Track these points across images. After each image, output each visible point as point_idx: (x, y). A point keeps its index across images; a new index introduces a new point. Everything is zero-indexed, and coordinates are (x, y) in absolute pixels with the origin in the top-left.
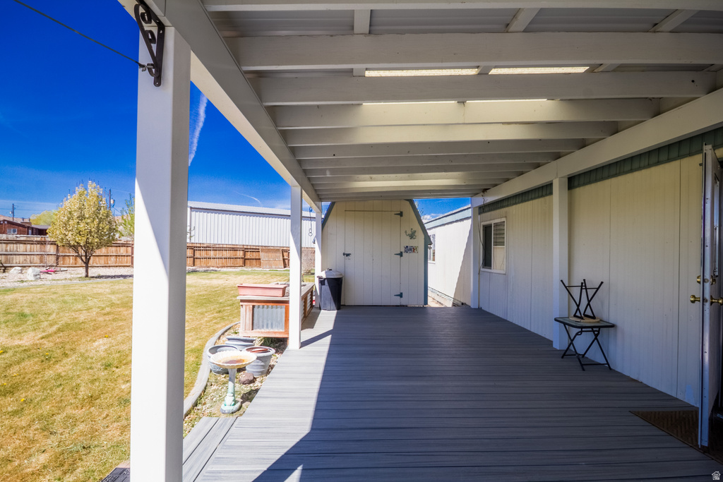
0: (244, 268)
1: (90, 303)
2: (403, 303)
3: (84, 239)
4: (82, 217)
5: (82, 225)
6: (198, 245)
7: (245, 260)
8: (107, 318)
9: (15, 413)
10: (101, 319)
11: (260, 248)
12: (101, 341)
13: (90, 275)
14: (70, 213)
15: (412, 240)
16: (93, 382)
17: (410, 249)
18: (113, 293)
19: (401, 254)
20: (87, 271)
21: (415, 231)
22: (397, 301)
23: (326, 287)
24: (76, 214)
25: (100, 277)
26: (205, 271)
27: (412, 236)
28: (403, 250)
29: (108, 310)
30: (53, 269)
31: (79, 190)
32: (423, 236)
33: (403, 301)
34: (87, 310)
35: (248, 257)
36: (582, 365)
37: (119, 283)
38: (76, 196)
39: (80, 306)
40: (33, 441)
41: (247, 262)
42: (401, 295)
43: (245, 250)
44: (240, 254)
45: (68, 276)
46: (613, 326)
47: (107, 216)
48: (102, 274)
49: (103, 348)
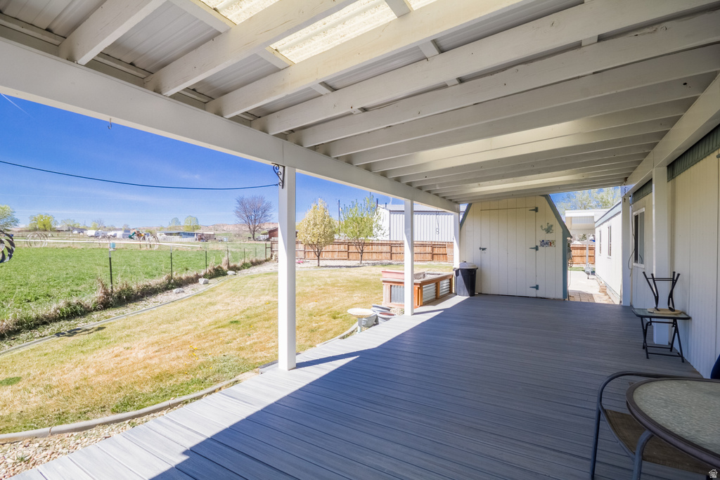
0: (432, 263)
1: (315, 282)
2: (539, 295)
3: (316, 239)
4: (315, 225)
5: (315, 230)
6: (394, 242)
7: (433, 255)
8: (320, 291)
9: (267, 328)
10: (317, 292)
11: (446, 244)
12: (312, 303)
13: (320, 265)
14: (309, 222)
15: (549, 234)
16: (301, 321)
17: (547, 243)
18: (329, 277)
19: (537, 248)
20: (319, 262)
21: (552, 226)
22: (533, 293)
23: (460, 277)
24: (312, 223)
25: (326, 266)
26: (398, 264)
27: (549, 230)
28: (538, 244)
29: (322, 287)
30: (302, 260)
31: (313, 205)
32: (561, 230)
33: (540, 293)
34: (312, 286)
35: (436, 252)
36: (647, 353)
37: (335, 270)
38: (312, 209)
39: (309, 284)
40: (271, 338)
41: (435, 257)
42: (537, 287)
43: (433, 246)
44: (429, 249)
45: (309, 265)
46: (689, 318)
47: (330, 223)
48: (328, 265)
49: (312, 306)
